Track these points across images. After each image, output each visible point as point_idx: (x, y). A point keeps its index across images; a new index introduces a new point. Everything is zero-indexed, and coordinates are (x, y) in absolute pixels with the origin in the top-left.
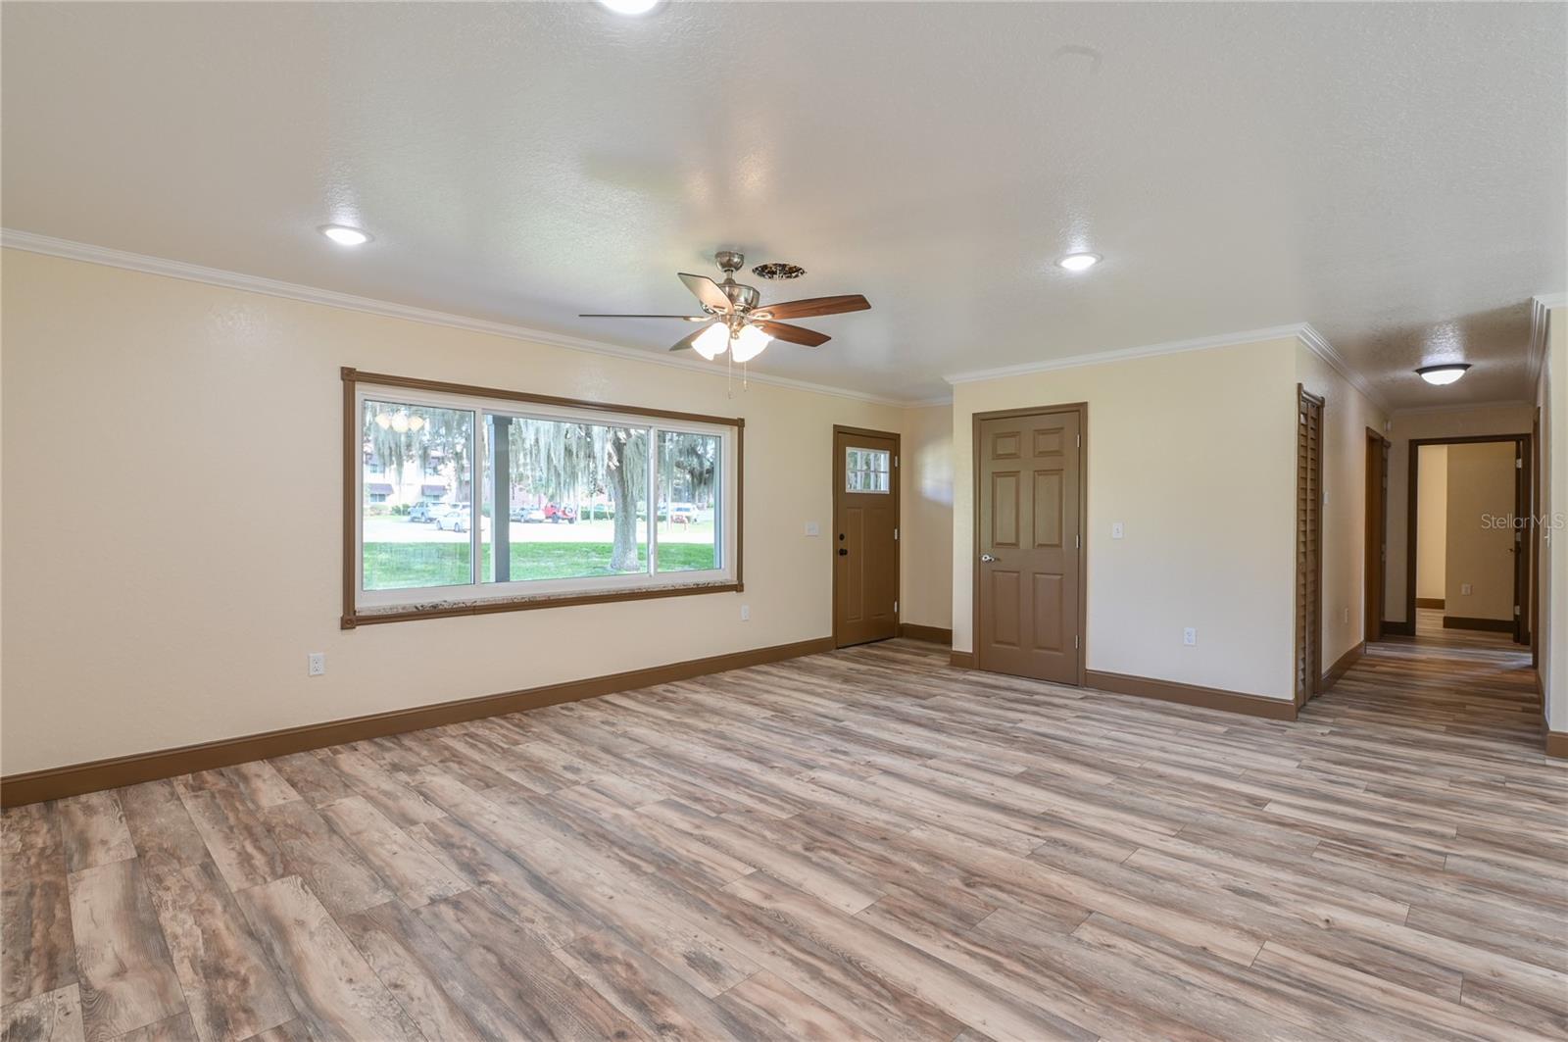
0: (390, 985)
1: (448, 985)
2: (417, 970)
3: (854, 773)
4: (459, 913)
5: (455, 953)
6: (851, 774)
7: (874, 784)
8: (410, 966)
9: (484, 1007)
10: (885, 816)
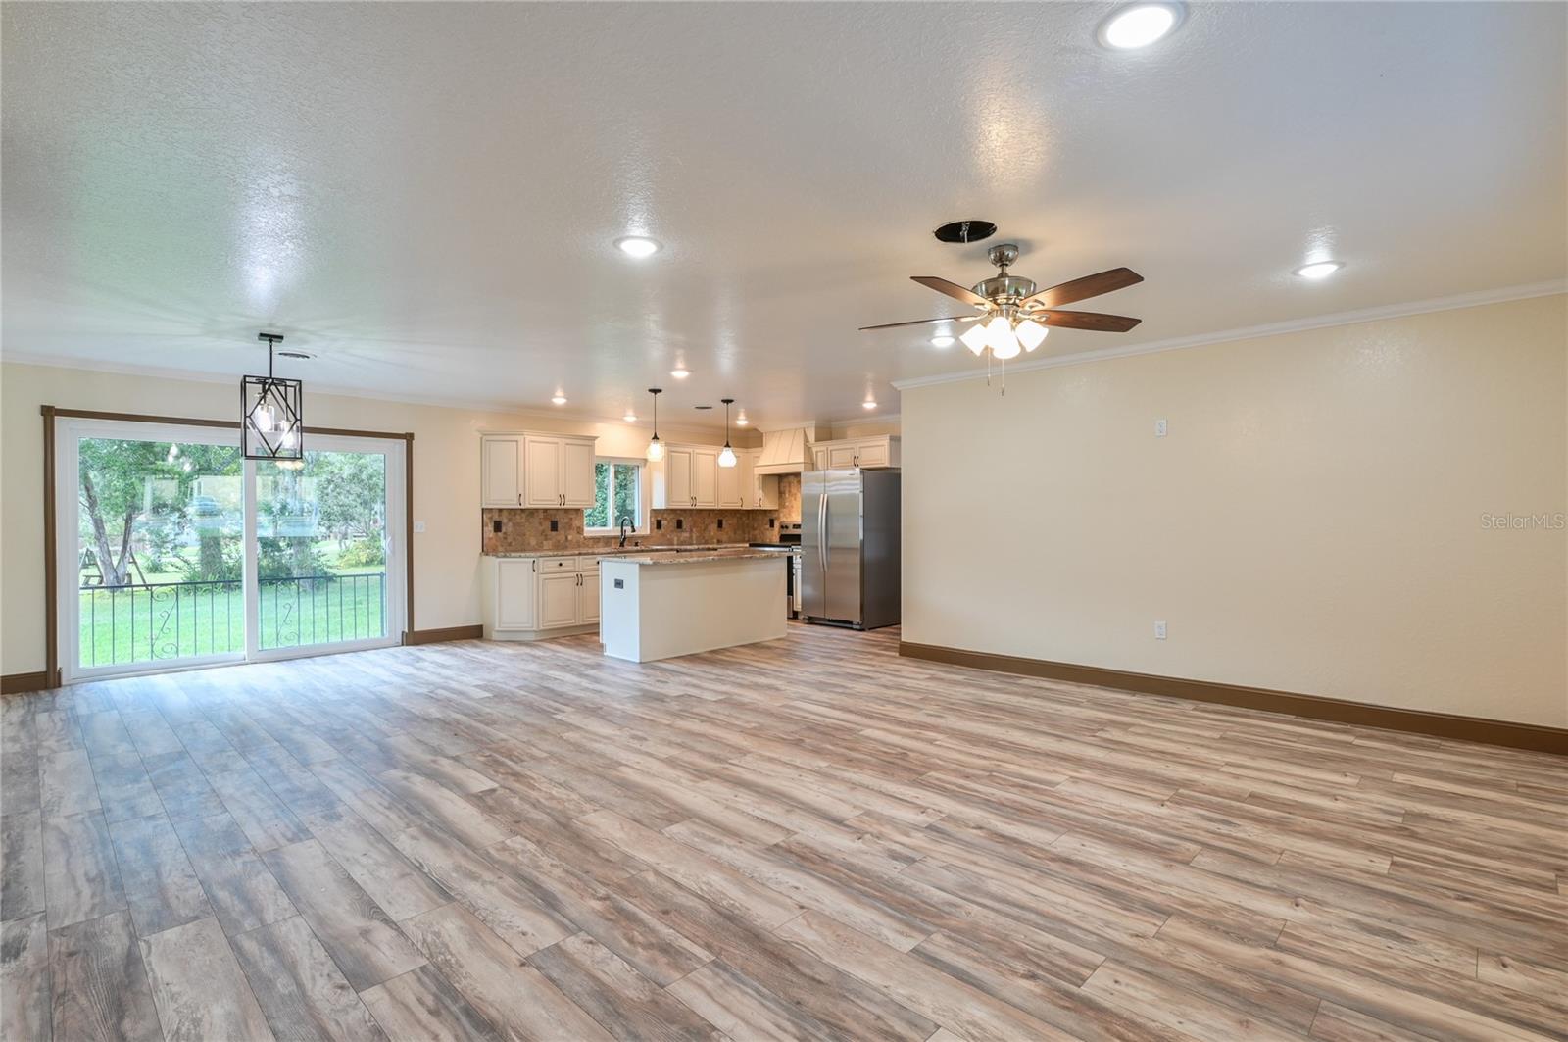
3: (878, 820)
6: (881, 819)
7: (854, 807)
10: (847, 775)
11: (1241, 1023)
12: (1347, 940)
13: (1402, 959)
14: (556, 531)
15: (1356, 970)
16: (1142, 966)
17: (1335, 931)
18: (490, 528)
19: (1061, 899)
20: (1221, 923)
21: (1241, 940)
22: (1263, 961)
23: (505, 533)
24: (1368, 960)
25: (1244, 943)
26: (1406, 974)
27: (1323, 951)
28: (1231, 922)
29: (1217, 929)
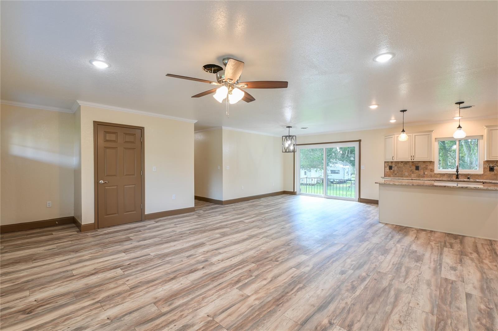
0: (401, 324)
1: (389, 310)
2: (390, 320)
4: (355, 322)
5: (375, 315)
8: (390, 322)
9: (389, 301)
11: (87, 284)
12: (83, 319)
13: (62, 327)
14: (418, 170)
15: (74, 312)
16: (117, 278)
17: (89, 319)
18: (388, 168)
19: (154, 273)
20: (118, 296)
21: (108, 297)
22: (97, 296)
23: (394, 170)
24: (72, 318)
25: (106, 297)
26: (59, 323)
27: (86, 310)
28: (116, 298)
29: (117, 294)
